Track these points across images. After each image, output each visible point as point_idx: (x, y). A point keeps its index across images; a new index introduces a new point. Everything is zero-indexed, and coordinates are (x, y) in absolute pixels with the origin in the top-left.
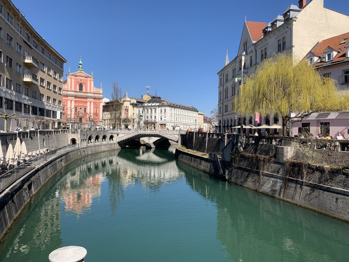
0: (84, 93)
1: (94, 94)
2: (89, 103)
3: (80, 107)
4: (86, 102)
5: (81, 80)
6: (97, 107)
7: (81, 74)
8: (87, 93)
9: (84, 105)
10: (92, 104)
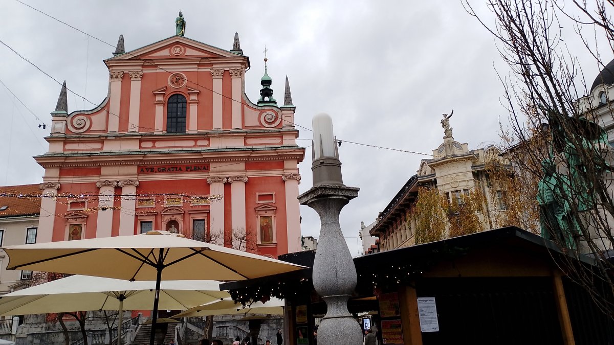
0: (196, 138)
1: (247, 136)
2: (217, 190)
3: (167, 218)
4: (205, 186)
5: (178, 79)
6: (266, 207)
7: (178, 50)
8: (207, 137)
9: (195, 203)
10: (239, 191)
